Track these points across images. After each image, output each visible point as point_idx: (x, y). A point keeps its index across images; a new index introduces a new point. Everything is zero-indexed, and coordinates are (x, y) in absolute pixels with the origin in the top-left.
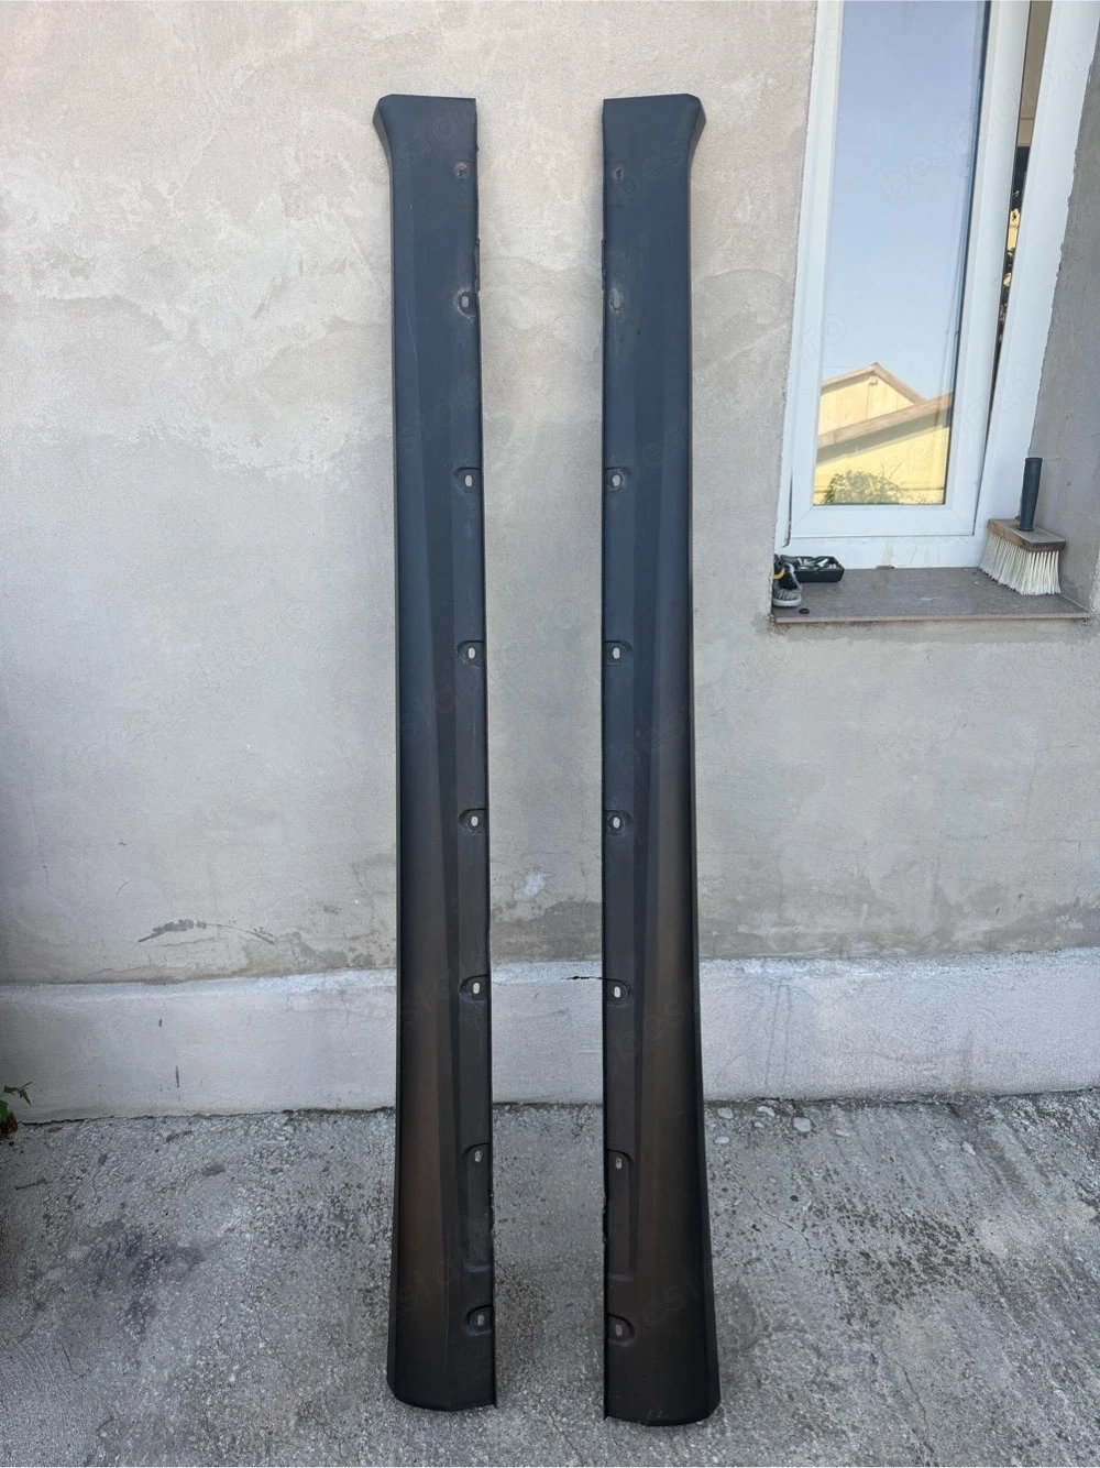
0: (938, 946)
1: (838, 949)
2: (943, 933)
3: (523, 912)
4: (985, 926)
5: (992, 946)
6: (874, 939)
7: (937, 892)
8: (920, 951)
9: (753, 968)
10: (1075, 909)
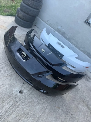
0: (79, 49)
1: (74, 45)
2: (80, 48)
3: (62, 31)
4: (82, 49)
5: (82, 51)
6: (76, 45)
7: (81, 45)
8: (78, 48)
9: (69, 43)
10: (88, 52)
